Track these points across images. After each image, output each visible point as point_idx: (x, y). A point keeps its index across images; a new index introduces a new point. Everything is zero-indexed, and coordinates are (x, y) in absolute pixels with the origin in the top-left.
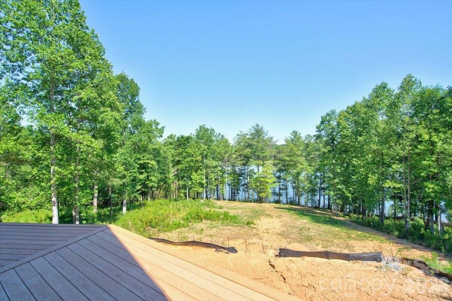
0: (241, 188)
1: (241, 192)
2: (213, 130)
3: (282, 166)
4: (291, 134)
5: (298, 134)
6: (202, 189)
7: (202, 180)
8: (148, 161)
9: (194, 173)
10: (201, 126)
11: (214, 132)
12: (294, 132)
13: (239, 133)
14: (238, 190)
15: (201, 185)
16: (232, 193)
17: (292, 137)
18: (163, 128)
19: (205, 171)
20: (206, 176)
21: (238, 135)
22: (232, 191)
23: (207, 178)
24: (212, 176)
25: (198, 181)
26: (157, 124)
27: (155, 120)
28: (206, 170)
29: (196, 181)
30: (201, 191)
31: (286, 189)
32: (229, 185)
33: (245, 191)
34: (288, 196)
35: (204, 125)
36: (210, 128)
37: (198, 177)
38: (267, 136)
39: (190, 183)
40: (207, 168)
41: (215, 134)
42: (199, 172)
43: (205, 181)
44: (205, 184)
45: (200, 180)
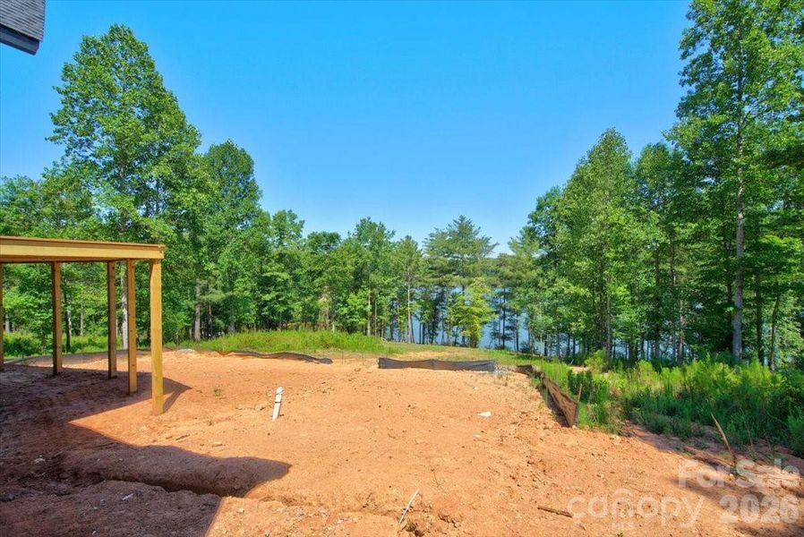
2: (383, 226)
4: (520, 233)
6: (364, 319)
7: (365, 306)
8: (277, 273)
9: (352, 295)
10: (365, 220)
11: (385, 228)
14: (436, 328)
15: (364, 314)
18: (302, 222)
19: (370, 292)
20: (371, 299)
21: (431, 235)
23: (373, 304)
24: (385, 301)
25: (358, 307)
26: (294, 217)
27: (291, 211)
28: (371, 290)
29: (355, 307)
30: (362, 323)
31: (516, 327)
35: (369, 219)
36: (378, 224)
37: (359, 301)
38: (479, 236)
39: (345, 310)
40: (372, 286)
41: (386, 232)
42: (361, 293)
43: (369, 307)
44: (370, 313)
45: (362, 306)
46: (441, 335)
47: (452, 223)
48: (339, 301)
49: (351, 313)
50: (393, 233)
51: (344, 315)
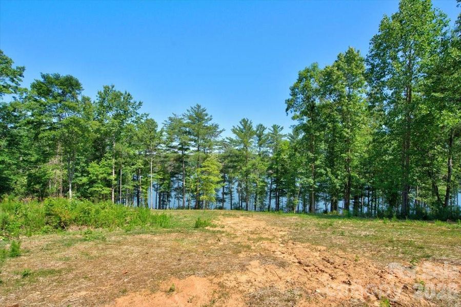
0: (173, 194)
1: (172, 200)
2: (129, 95)
3: (228, 162)
4: (241, 123)
5: (249, 122)
6: (108, 189)
7: (109, 175)
9: (93, 164)
10: (108, 88)
11: (131, 98)
12: (244, 120)
13: (173, 116)
14: (169, 196)
15: (108, 184)
16: (159, 202)
17: (242, 127)
19: (114, 161)
20: (116, 168)
21: (170, 119)
22: (160, 198)
23: (118, 173)
24: (128, 170)
25: (101, 176)
28: (116, 159)
29: (97, 176)
30: (105, 192)
31: (231, 193)
32: (156, 190)
33: (178, 198)
34: (233, 202)
35: (113, 87)
36: (123, 92)
37: (101, 170)
38: (209, 124)
39: (85, 180)
40: (117, 155)
41: (132, 101)
42: (103, 162)
43: (113, 177)
44: (115, 182)
45: (105, 175)
46: (173, 202)
47: (190, 109)
48: (76, 170)
49: (92, 183)
50: (140, 104)
51: (83, 185)
